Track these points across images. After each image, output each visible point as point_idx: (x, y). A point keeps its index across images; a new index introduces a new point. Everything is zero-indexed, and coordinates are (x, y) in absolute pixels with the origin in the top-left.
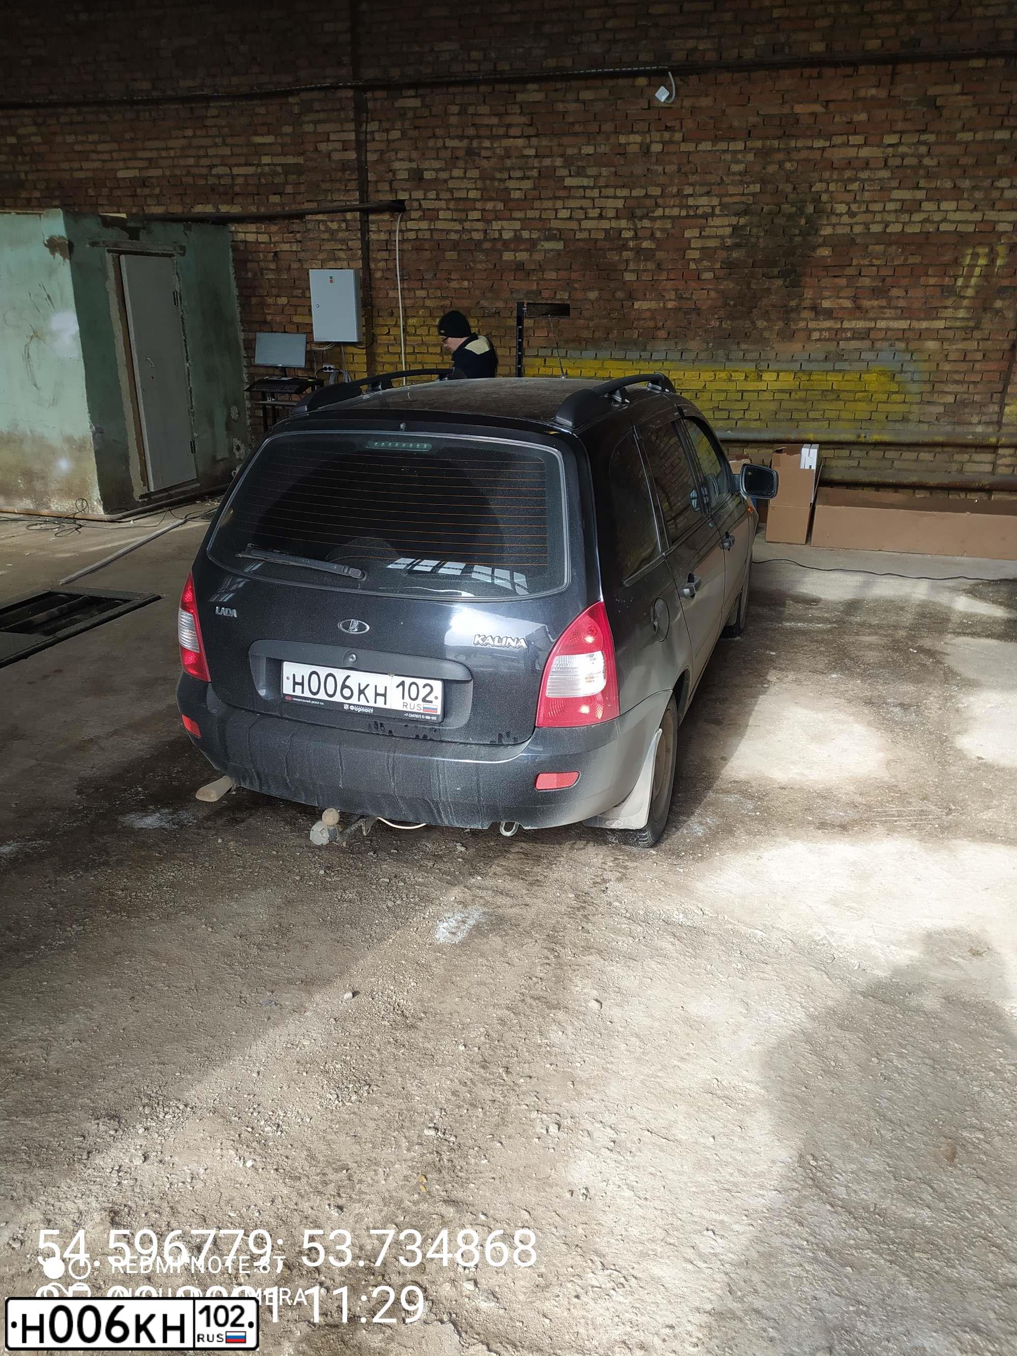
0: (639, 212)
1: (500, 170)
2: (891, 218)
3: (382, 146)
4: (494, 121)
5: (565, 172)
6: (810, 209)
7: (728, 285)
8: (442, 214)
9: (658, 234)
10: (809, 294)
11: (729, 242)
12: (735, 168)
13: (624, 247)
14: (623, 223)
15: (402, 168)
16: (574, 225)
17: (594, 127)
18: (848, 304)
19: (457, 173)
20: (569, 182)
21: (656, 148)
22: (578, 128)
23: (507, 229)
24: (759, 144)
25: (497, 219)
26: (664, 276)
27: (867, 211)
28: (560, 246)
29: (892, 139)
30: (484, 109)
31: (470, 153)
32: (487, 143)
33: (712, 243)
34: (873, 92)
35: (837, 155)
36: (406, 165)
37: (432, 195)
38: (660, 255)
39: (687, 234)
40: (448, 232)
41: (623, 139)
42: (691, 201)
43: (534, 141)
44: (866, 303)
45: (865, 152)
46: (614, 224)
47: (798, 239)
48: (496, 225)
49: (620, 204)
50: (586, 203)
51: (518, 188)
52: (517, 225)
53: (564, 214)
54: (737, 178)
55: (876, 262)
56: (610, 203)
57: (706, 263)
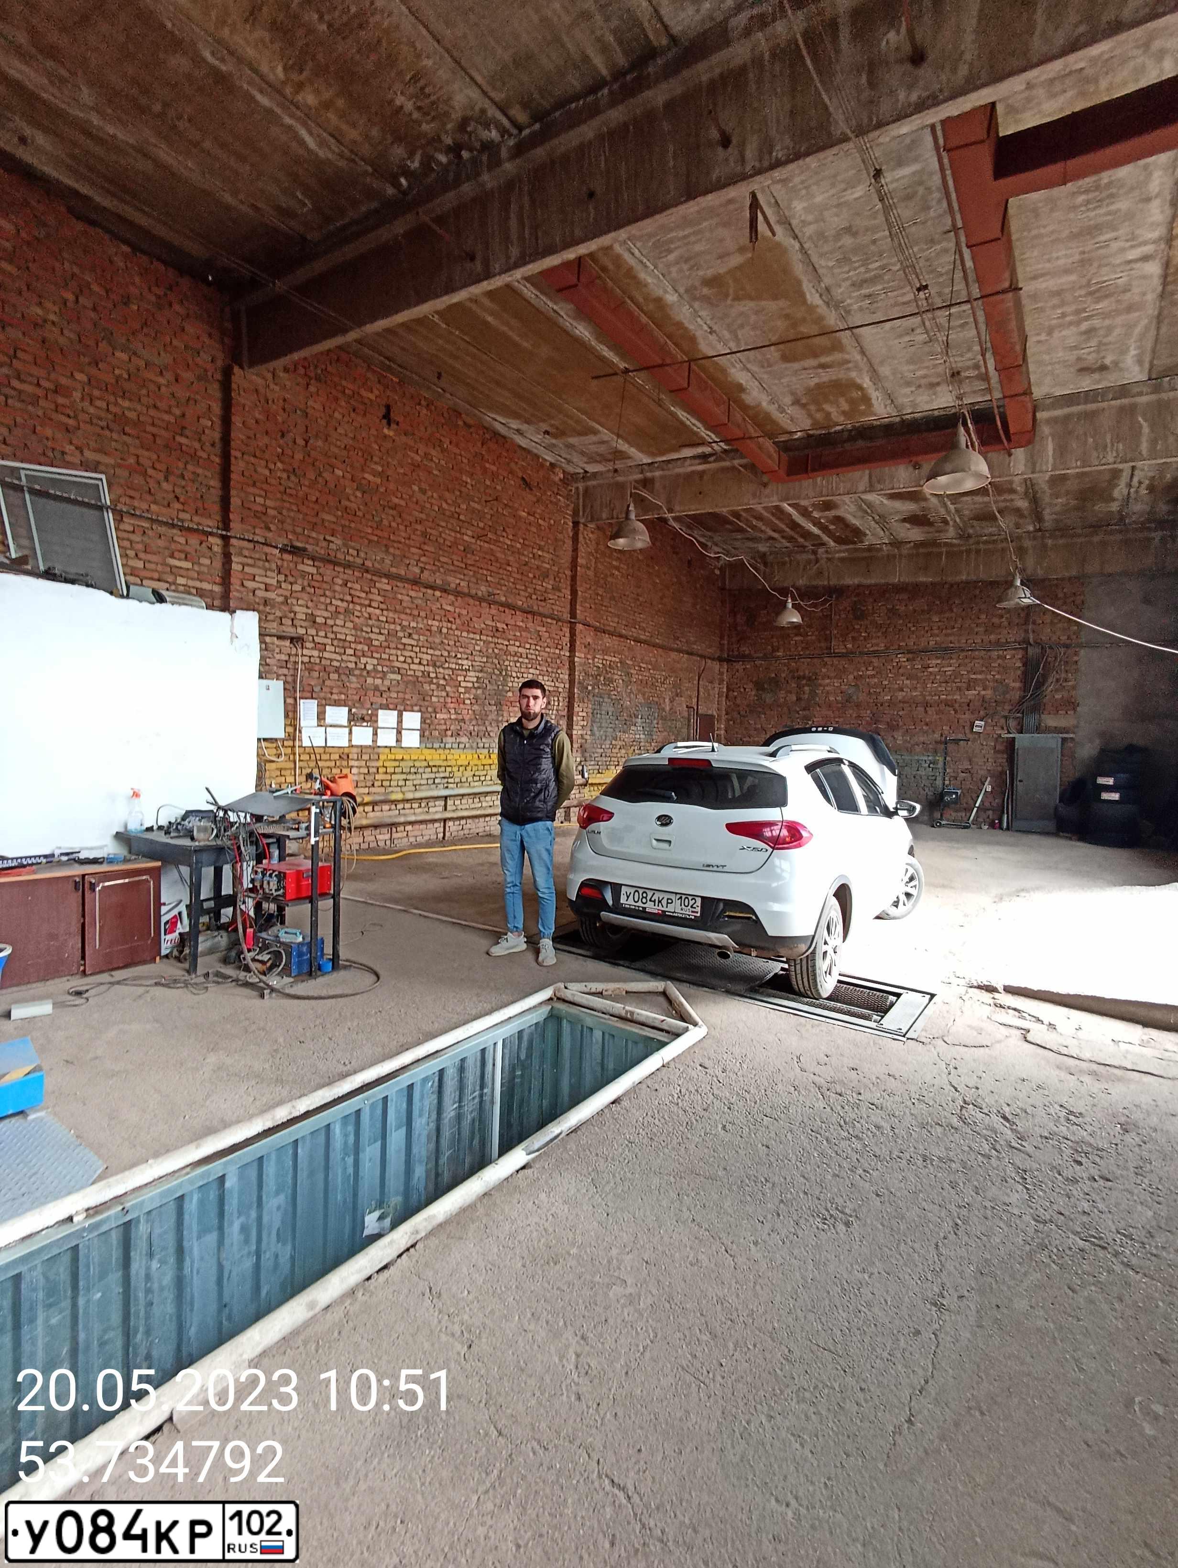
0: (438, 664)
1: (367, 625)
3: (288, 594)
4: (363, 595)
5: (400, 634)
6: (504, 673)
7: (476, 707)
8: (328, 648)
9: (447, 677)
10: (506, 714)
13: (431, 683)
14: (431, 669)
15: (301, 612)
16: (406, 666)
17: (416, 612)
19: (338, 622)
20: (404, 640)
21: (444, 630)
22: (408, 611)
23: (370, 664)
24: (484, 638)
25: (364, 656)
26: (449, 700)
28: (399, 677)
30: (358, 587)
31: (346, 610)
32: (358, 608)
34: (521, 624)
35: (512, 649)
36: (305, 610)
37: (322, 634)
38: (448, 688)
39: (459, 678)
40: (331, 660)
41: (430, 622)
43: (385, 613)
46: (427, 668)
47: (500, 687)
48: (363, 660)
49: (429, 657)
50: (413, 654)
51: (378, 639)
52: (375, 662)
53: (402, 659)
54: (478, 653)
56: (425, 656)
57: (467, 695)
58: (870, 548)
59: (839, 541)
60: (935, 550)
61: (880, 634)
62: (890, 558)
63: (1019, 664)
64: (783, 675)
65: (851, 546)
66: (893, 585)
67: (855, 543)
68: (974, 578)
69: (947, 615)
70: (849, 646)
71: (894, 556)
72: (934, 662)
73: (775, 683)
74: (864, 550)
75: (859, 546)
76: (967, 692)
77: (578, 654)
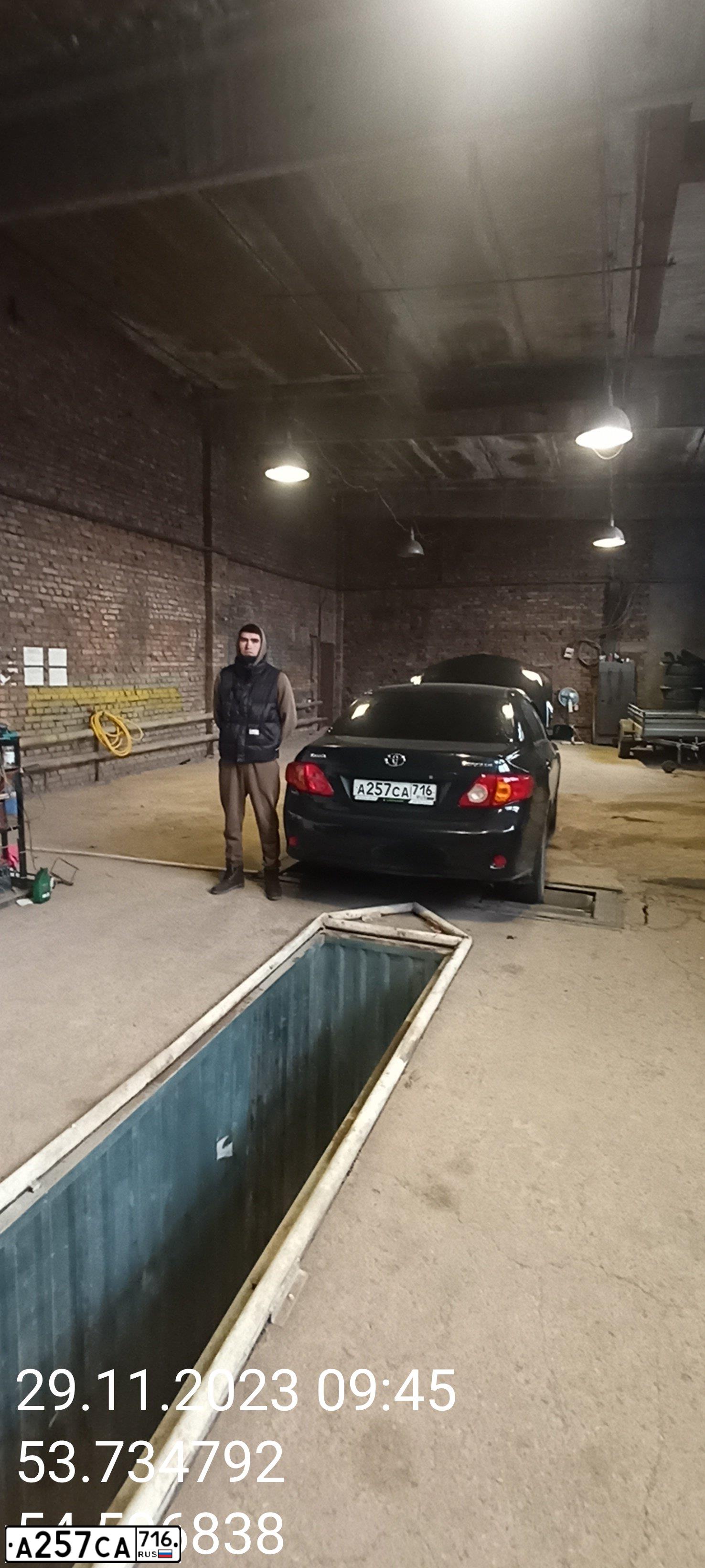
0: (81, 596)
2: (170, 612)
5: (41, 563)
6: (145, 605)
7: (120, 642)
9: (90, 610)
10: (148, 648)
11: (119, 618)
12: (118, 578)
13: (75, 616)
14: (74, 601)
16: (49, 598)
17: (56, 539)
18: (161, 653)
20: (45, 570)
21: (85, 559)
22: (47, 537)
24: (124, 567)
26: (94, 634)
27: (163, 608)
28: (42, 611)
29: (166, 575)
33: (113, 618)
34: (159, 552)
35: (151, 579)
38: (92, 622)
41: (70, 550)
42: (102, 593)
43: (24, 539)
44: (168, 653)
45: (160, 580)
46: (70, 601)
47: (142, 620)
49: (72, 589)
50: (55, 586)
51: (16, 568)
52: (17, 594)
53: (44, 590)
54: (118, 583)
55: (168, 634)
56: (67, 588)
57: (111, 629)
58: (478, 483)
59: (451, 474)
60: (534, 488)
61: (486, 567)
62: (496, 492)
64: (398, 605)
65: (461, 481)
66: (499, 520)
67: (464, 478)
69: (544, 550)
70: (459, 578)
71: (499, 491)
72: (532, 594)
73: (391, 613)
74: (471, 485)
75: (468, 480)
76: (559, 622)
77: (214, 584)
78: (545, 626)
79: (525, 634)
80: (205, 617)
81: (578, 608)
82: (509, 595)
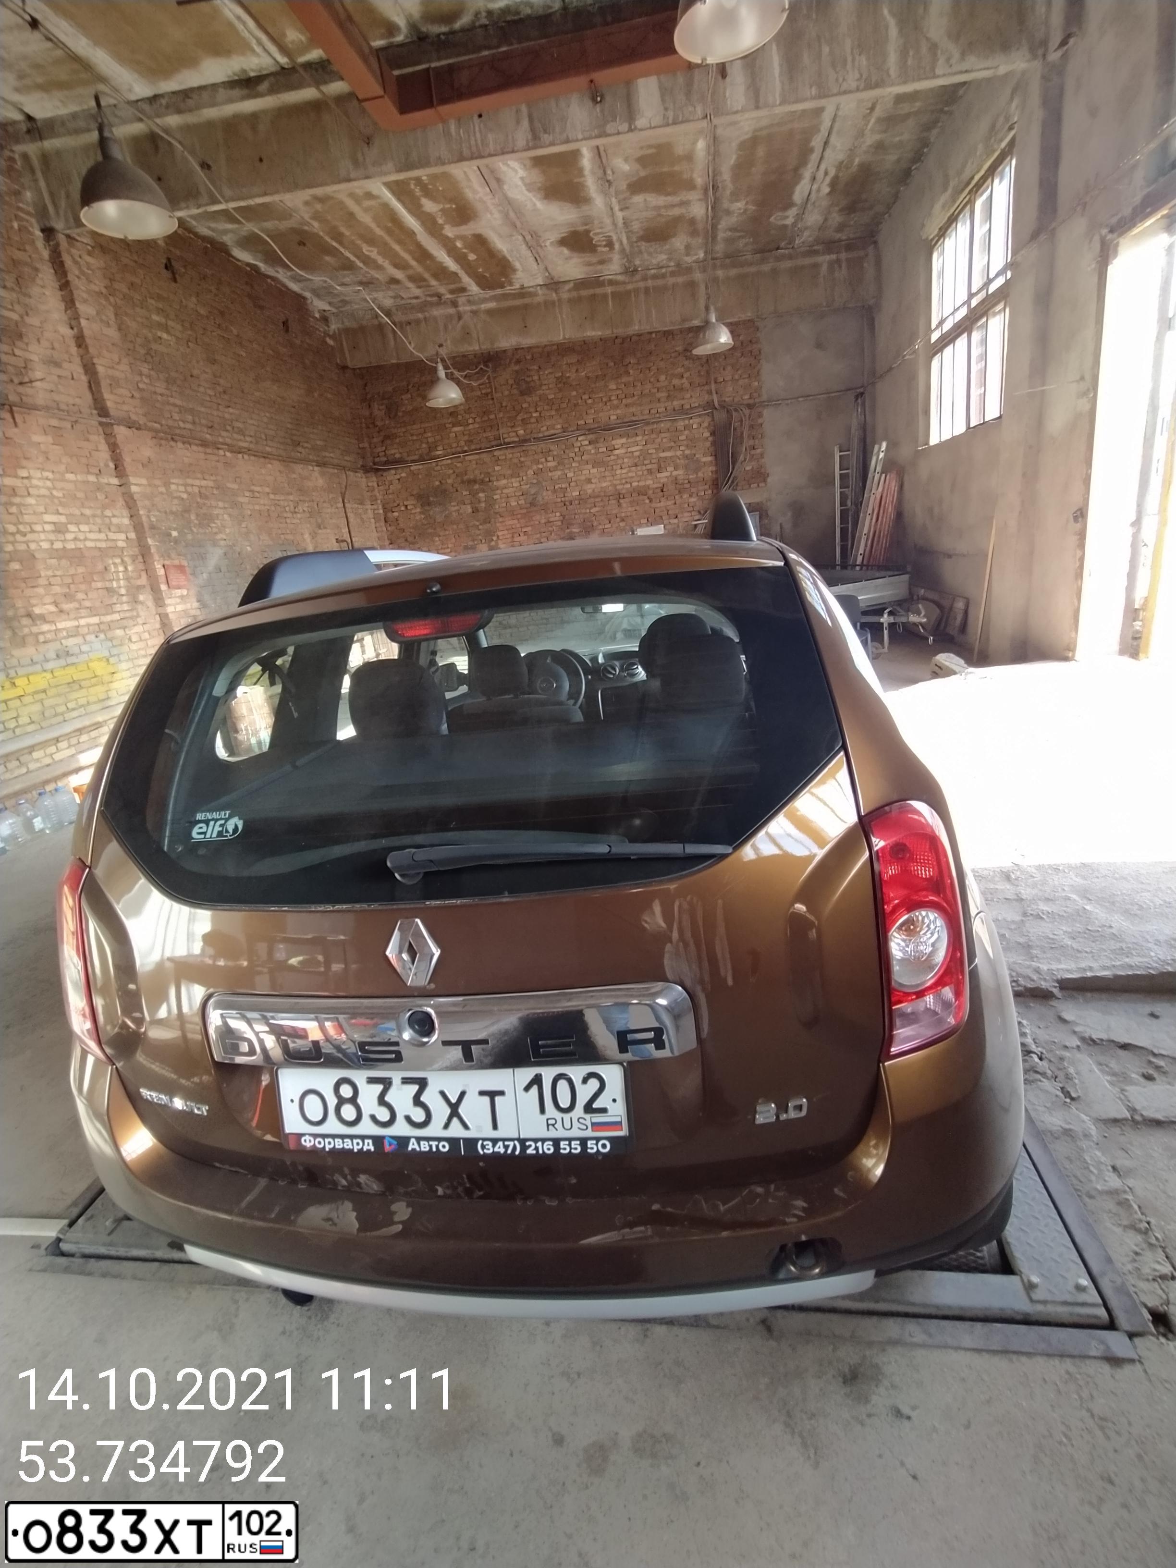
2: (52, 537)
10: (19, 604)
18: (52, 609)
27: (34, 531)
44: (66, 607)
45: (8, 482)
55: (57, 573)
58: (523, 293)
59: (484, 283)
60: (599, 291)
61: (553, 413)
62: (549, 305)
63: (707, 434)
64: (450, 481)
65: (499, 291)
66: (559, 344)
67: (502, 286)
68: (648, 328)
69: (625, 379)
70: (521, 432)
71: (553, 303)
72: (618, 442)
73: (443, 494)
74: (514, 296)
75: (508, 289)
76: (659, 475)
77: (132, 480)
78: (642, 484)
79: (619, 496)
80: (132, 535)
81: (679, 453)
82: (590, 447)
